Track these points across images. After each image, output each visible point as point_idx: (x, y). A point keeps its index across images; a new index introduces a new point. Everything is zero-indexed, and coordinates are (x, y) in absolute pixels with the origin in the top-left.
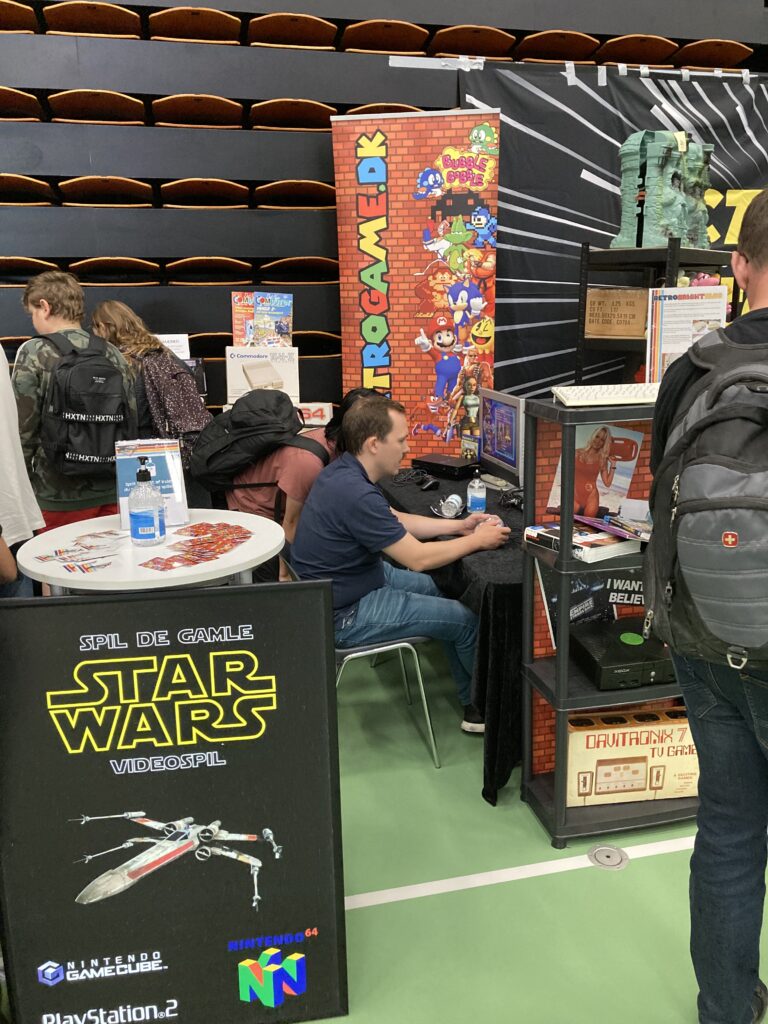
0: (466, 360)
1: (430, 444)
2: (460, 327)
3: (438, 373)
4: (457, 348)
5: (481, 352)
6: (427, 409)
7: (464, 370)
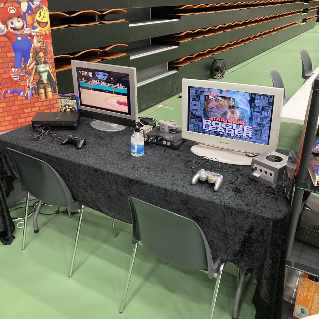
0: (35, 40)
1: (17, 103)
2: (26, 14)
3: (15, 50)
4: (27, 31)
5: (44, 33)
6: (10, 78)
7: (35, 47)
